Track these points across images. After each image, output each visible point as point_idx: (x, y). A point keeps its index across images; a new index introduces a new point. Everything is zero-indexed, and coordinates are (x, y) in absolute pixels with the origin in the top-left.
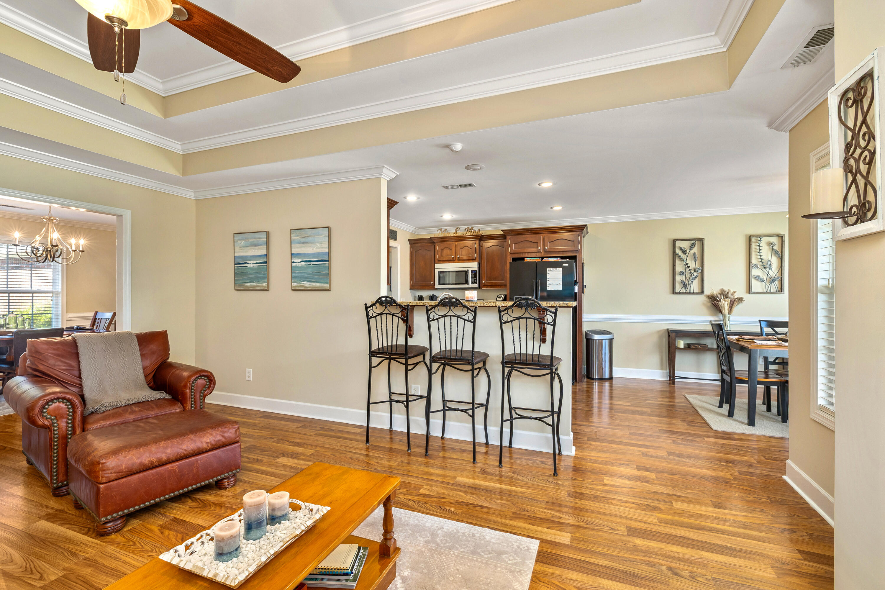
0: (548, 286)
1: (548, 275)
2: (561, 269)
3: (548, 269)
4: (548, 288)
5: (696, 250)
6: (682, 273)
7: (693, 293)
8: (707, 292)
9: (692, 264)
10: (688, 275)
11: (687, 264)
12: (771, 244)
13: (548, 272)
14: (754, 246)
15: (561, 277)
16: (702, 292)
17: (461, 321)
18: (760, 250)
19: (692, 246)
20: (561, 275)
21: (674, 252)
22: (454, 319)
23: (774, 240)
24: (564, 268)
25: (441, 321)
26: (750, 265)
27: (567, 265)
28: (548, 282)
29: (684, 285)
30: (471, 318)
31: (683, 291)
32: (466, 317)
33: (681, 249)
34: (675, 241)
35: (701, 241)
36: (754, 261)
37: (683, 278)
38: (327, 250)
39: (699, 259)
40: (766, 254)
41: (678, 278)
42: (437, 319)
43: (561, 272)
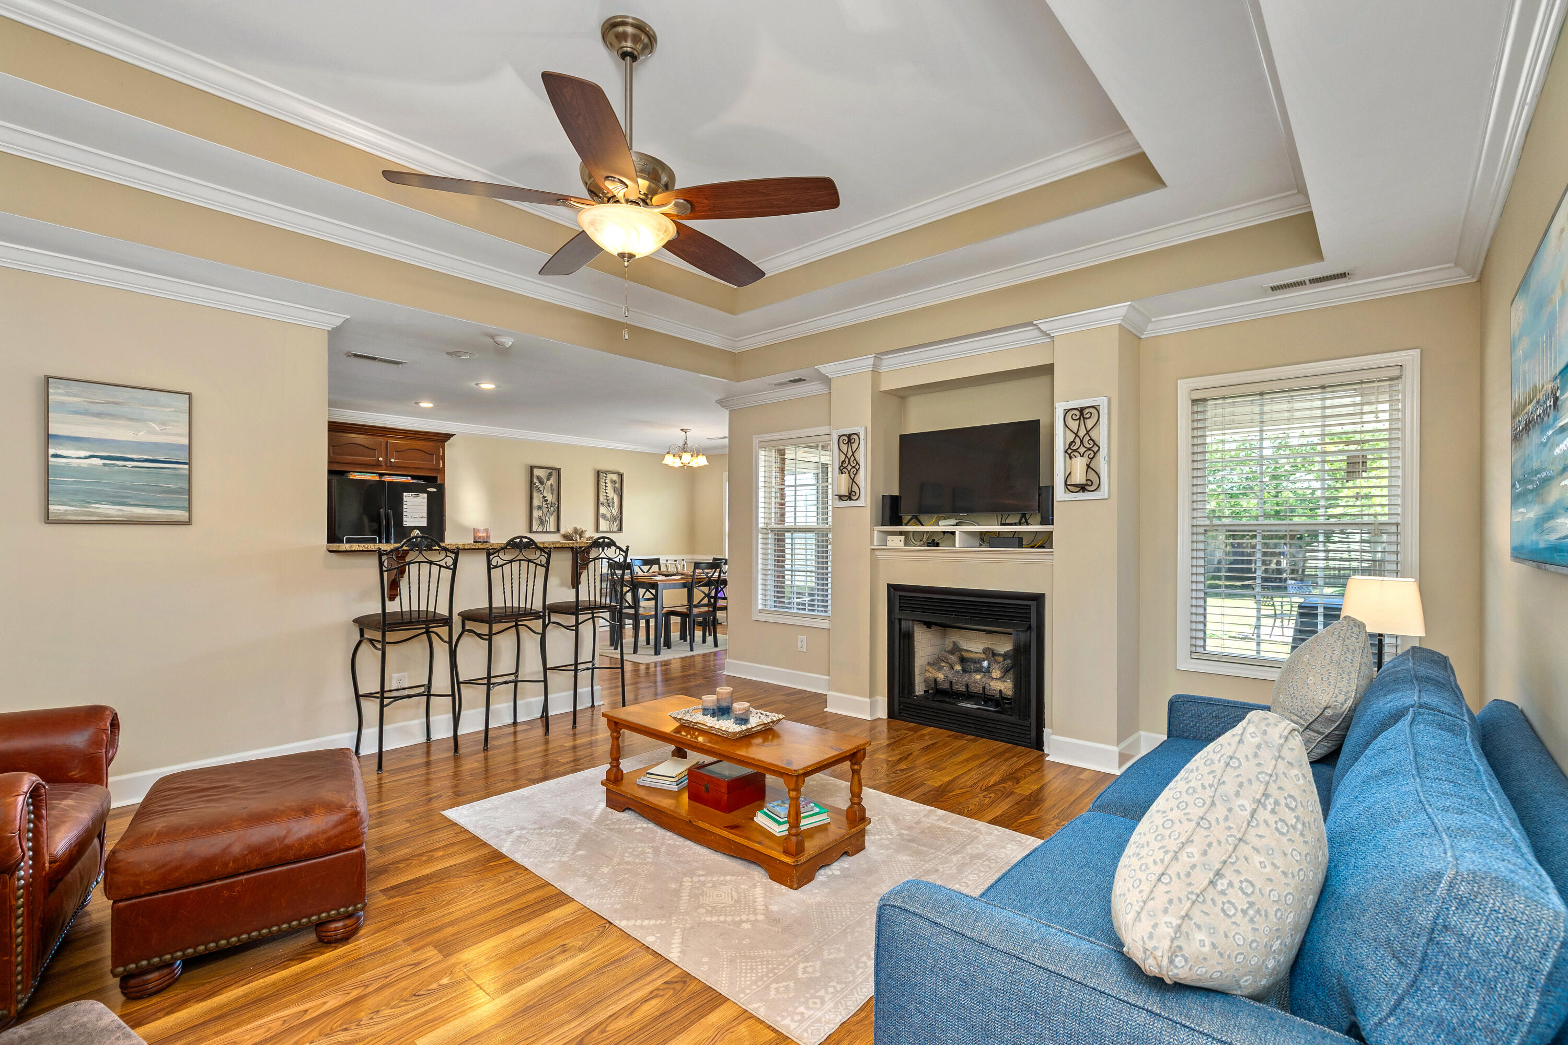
0: (404, 519)
1: (405, 503)
2: (425, 495)
3: (405, 494)
4: (405, 523)
5: (552, 481)
6: (540, 508)
7: (550, 532)
8: (563, 531)
9: (549, 498)
10: (545, 510)
11: (544, 497)
12: (614, 482)
13: (405, 499)
14: (602, 481)
15: (426, 508)
16: (558, 530)
17: (532, 566)
18: (606, 486)
19: (549, 477)
20: (426, 504)
21: (531, 481)
22: (524, 564)
23: (615, 477)
24: (429, 493)
25: (507, 568)
26: (598, 504)
28: (404, 514)
29: (542, 523)
30: (544, 561)
31: (540, 529)
32: (538, 562)
33: (538, 478)
34: (532, 468)
35: (558, 471)
36: (602, 499)
37: (540, 513)
38: (185, 441)
39: (555, 492)
40: (611, 494)
41: (536, 514)
42: (502, 566)
43: (426, 500)
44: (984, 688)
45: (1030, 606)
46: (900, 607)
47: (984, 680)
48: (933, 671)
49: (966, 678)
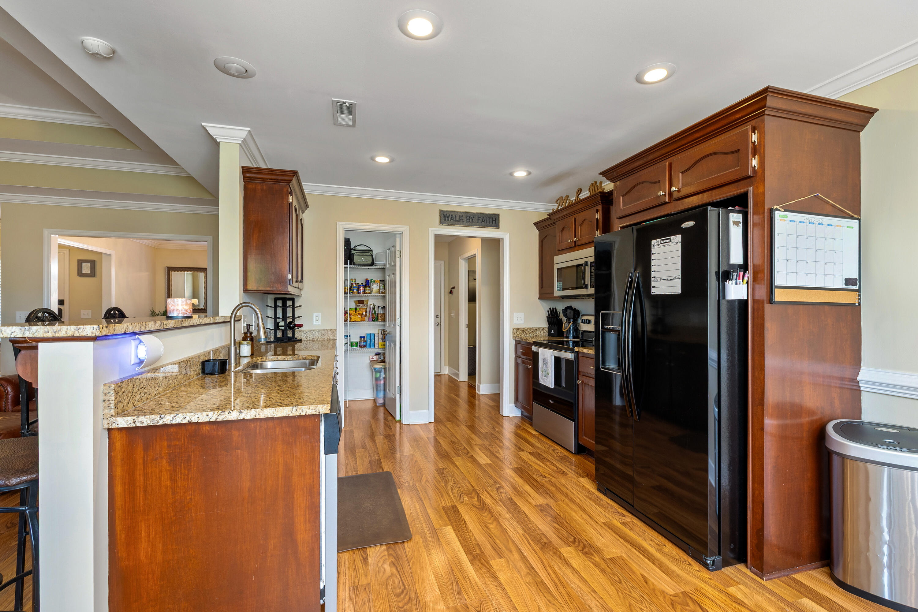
0: (653, 285)
1: (653, 257)
2: (679, 237)
3: (653, 242)
4: (653, 290)
13: (653, 251)
15: (679, 258)
20: (679, 252)
24: (683, 232)
27: (691, 224)
28: (653, 275)
43: (679, 247)
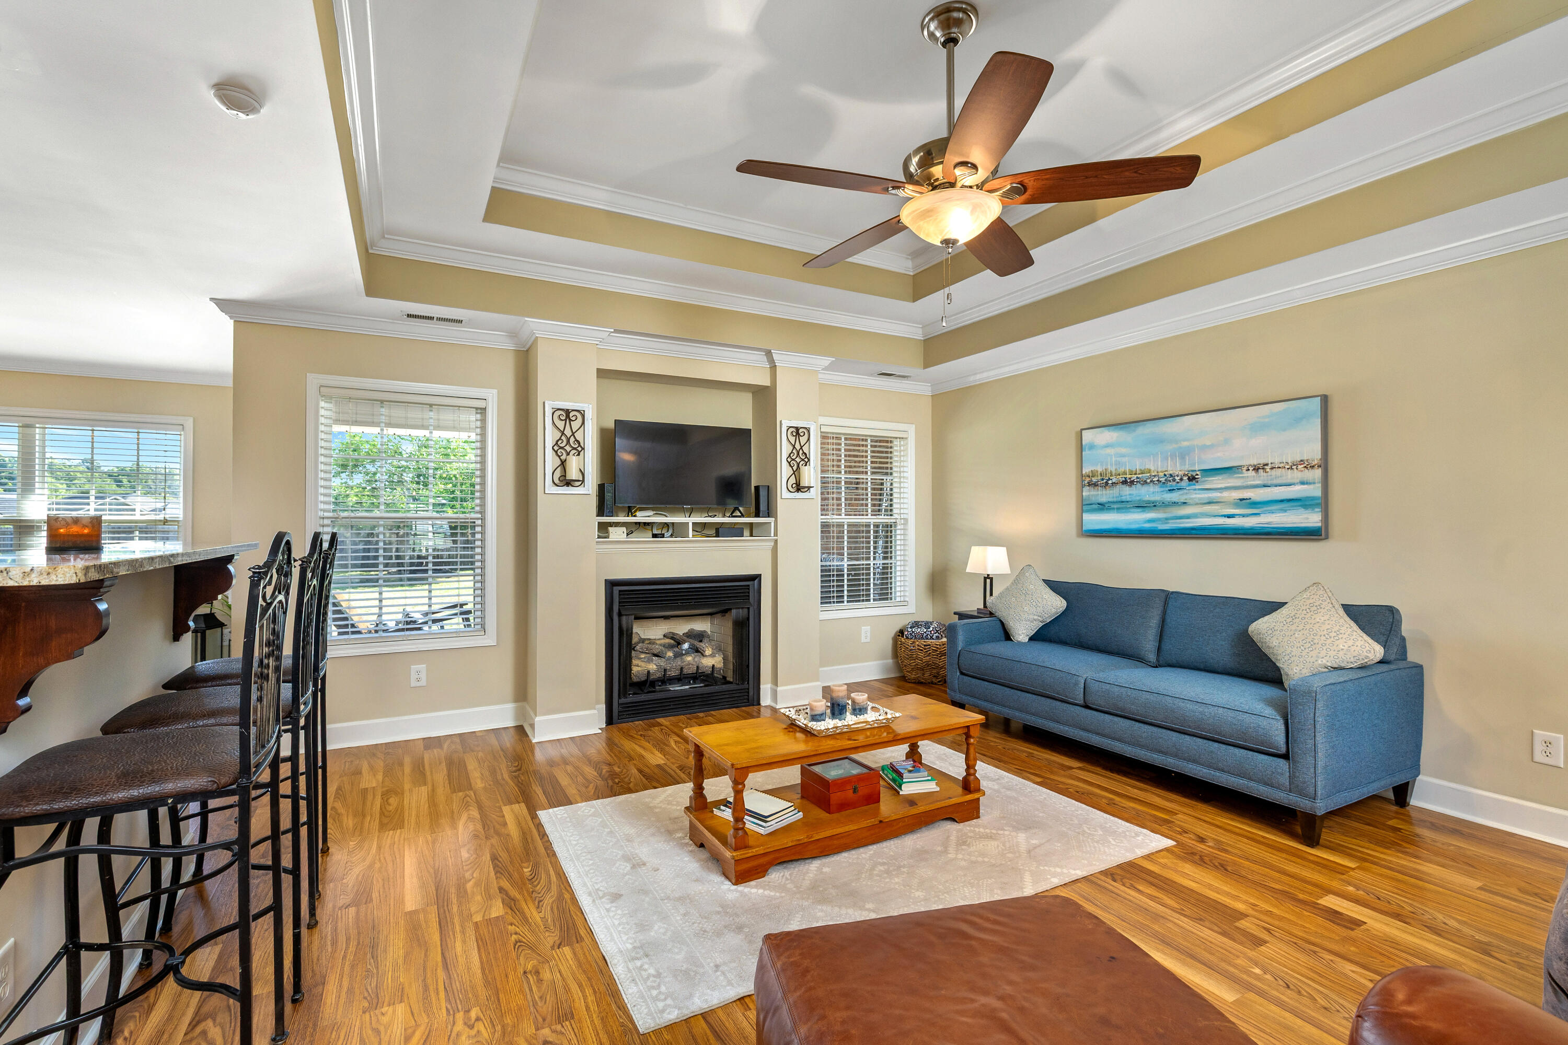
44: (698, 667)
45: (749, 586)
46: (620, 603)
47: (696, 660)
48: (643, 664)
49: (678, 662)
